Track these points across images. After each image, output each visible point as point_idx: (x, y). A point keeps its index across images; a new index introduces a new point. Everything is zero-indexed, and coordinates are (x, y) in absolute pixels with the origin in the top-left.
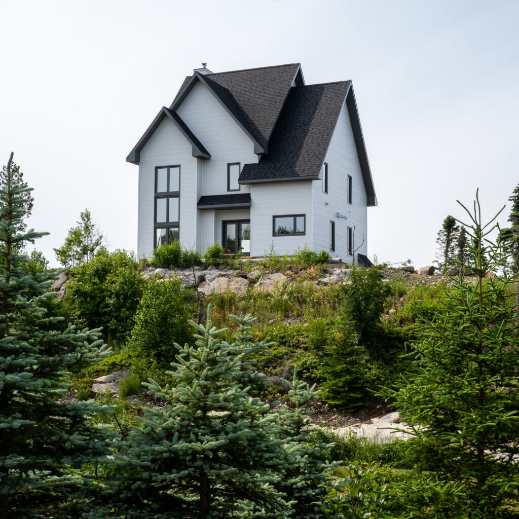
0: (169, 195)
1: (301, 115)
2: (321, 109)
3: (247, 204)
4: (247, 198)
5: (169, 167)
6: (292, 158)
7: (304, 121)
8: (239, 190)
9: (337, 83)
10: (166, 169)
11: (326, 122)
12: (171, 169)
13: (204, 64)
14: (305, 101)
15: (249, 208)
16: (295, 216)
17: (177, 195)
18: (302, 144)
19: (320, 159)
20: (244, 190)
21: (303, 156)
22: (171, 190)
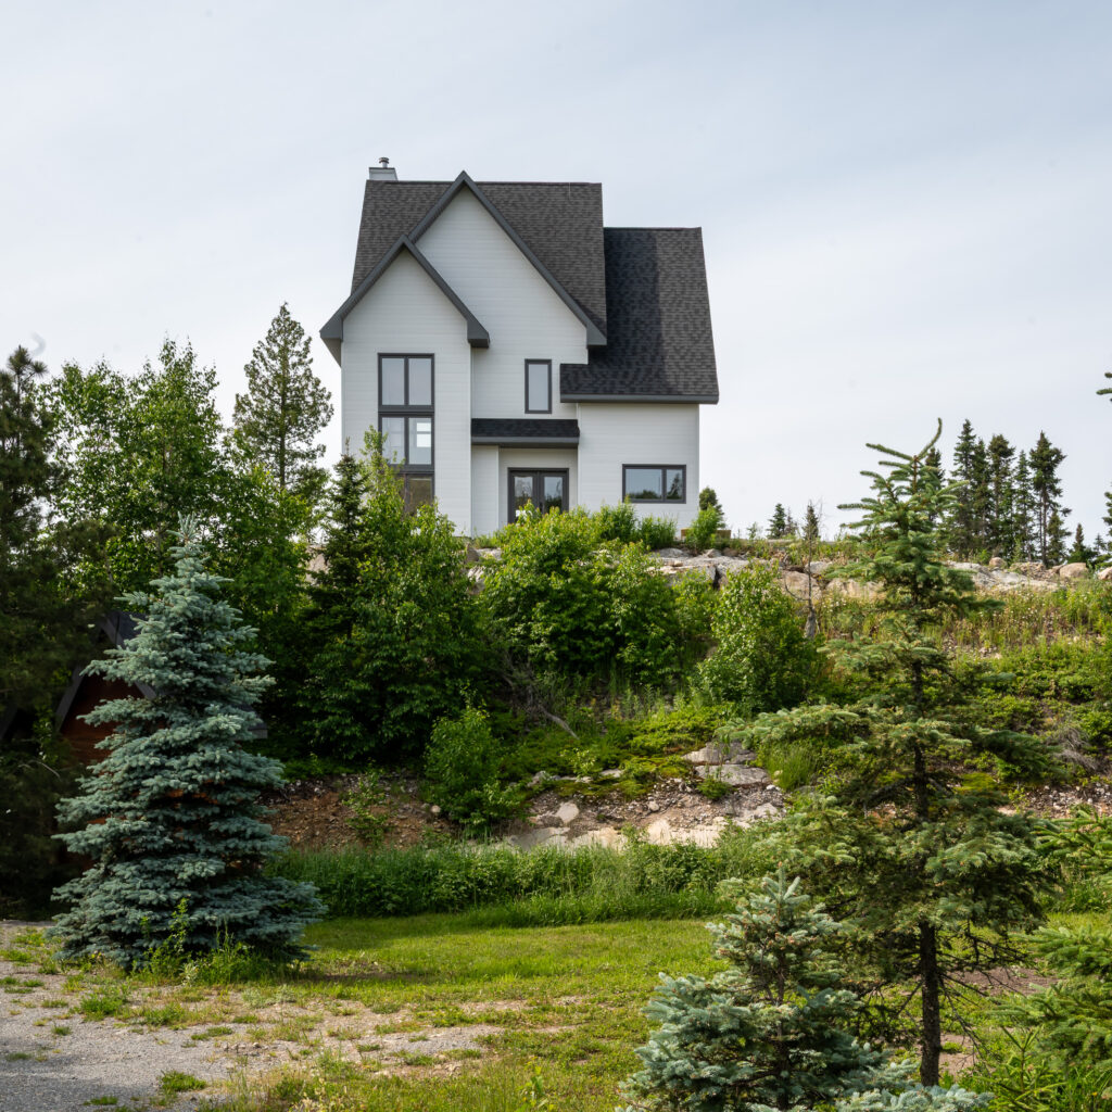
0: (408, 412)
1: (632, 282)
2: (667, 276)
3: (570, 440)
4: (570, 428)
5: (407, 356)
6: (653, 360)
7: (643, 294)
8: (550, 411)
9: (678, 231)
10: (402, 360)
11: (689, 299)
12: (411, 361)
13: (385, 161)
14: (628, 256)
15: (575, 447)
16: (664, 468)
17: (427, 413)
18: (660, 335)
19: (709, 366)
20: (560, 412)
21: (672, 357)
22: (412, 402)
